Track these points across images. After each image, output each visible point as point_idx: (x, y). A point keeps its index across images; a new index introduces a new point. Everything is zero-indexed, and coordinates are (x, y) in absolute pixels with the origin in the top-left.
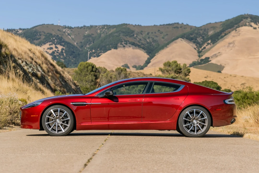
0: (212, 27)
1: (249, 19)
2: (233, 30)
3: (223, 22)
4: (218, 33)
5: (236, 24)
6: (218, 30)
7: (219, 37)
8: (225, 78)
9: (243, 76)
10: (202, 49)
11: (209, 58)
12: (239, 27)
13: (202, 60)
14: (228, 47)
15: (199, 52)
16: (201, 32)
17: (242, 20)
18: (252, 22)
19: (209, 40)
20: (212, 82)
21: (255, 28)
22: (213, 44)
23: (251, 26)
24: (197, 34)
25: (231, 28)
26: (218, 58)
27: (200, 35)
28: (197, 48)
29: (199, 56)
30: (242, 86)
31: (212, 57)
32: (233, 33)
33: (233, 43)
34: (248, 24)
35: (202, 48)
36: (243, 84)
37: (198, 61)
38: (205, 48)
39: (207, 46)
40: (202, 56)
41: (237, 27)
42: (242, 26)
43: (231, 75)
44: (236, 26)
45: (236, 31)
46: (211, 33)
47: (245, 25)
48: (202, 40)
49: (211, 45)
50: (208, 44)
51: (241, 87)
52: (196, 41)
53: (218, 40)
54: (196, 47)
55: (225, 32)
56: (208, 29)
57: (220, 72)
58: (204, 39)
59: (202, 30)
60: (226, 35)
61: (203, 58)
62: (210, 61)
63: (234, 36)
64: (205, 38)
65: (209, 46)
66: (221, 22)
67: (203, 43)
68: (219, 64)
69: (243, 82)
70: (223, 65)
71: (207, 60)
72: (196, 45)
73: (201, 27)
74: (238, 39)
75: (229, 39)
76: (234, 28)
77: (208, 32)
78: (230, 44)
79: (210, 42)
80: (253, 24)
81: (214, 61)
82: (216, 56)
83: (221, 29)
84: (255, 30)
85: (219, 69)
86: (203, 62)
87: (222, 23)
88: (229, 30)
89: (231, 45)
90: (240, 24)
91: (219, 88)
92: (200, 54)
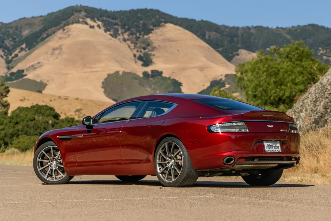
0: (27, 24)
1: (83, 13)
2: (59, 29)
3: (44, 16)
4: (37, 33)
5: (64, 20)
6: (37, 29)
7: (39, 40)
8: (51, 101)
9: (77, 99)
10: (13, 58)
11: (23, 71)
12: (68, 24)
13: (12, 74)
14: (52, 54)
15: (8, 62)
16: (11, 31)
17: (73, 14)
18: (87, 17)
19: (22, 44)
20: (47, 106)
21: (92, 27)
22: (29, 49)
23: (87, 24)
24: (4, 34)
25: (56, 26)
26: (38, 72)
27: (9, 36)
28: (4, 55)
29: (8, 68)
30: (77, 113)
31: (28, 70)
32: (59, 33)
33: (60, 48)
34: (81, 20)
35: (13, 55)
36: (78, 111)
37: (6, 76)
38: (16, 55)
39: (19, 52)
40: (13, 67)
41: (65, 25)
42: (73, 23)
43: (60, 97)
44: (64, 22)
45: (64, 30)
46: (26, 33)
47: (78, 22)
48: (12, 43)
49: (26, 51)
50: (22, 49)
52: (4, 44)
53: (37, 43)
54: (2, 53)
55: (47, 32)
56: (21, 27)
58: (15, 42)
59: (11, 28)
60: (48, 36)
61: (14, 70)
62: (26, 75)
63: (60, 38)
64: (17, 40)
65: (23, 53)
66: (41, 16)
67: (15, 48)
68: (38, 80)
69: (79, 107)
70: (45, 82)
71: (21, 73)
72: (3, 51)
73: (11, 23)
74: (67, 42)
75: (53, 43)
76: (61, 25)
77: (21, 32)
78: (54, 49)
79: (24, 46)
80: (89, 20)
81: (30, 76)
82: (33, 67)
83: (41, 27)
84: (92, 30)
85: (39, 87)
86: (13, 77)
87: (42, 18)
88: (54, 28)
89: (57, 52)
90: (70, 20)
91: (56, 116)
92: (10, 65)
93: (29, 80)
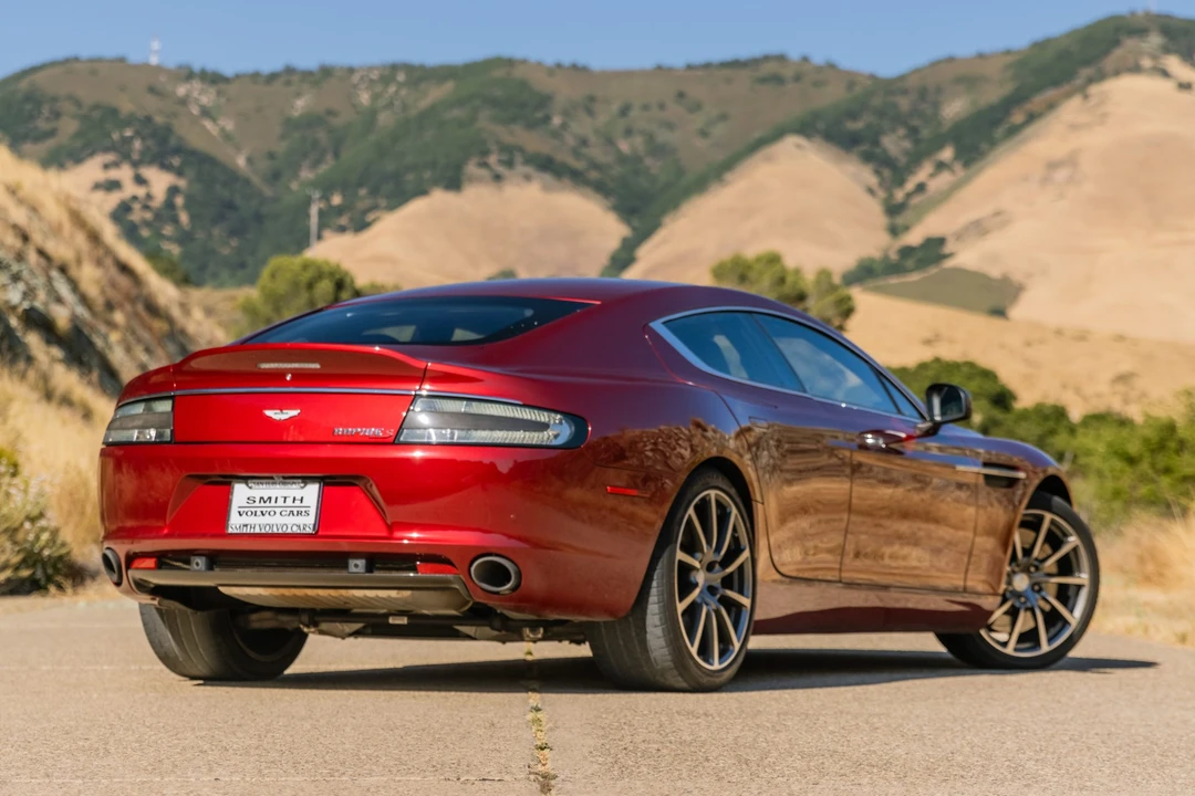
0: (959, 80)
1: (1155, 40)
2: (1068, 95)
3: (1019, 52)
4: (992, 108)
5: (1087, 62)
6: (992, 95)
7: (999, 132)
8: (1028, 344)
9: (1120, 338)
10: (909, 195)
11: (941, 241)
12: (1101, 77)
13: (907, 252)
14: (1045, 181)
15: (893, 210)
16: (904, 103)
17: (1116, 43)
18: (1167, 50)
19: (941, 147)
20: (971, 365)
21: (1185, 86)
22: (967, 164)
23: (1165, 74)
24: (881, 113)
25: (1056, 83)
26: (994, 243)
27: (898, 119)
28: (881, 184)
29: (894, 231)
30: (1120, 388)
31: (959, 236)
32: (1071, 110)
33: (1071, 161)
34: (1147, 63)
35: (910, 185)
36: (1123, 379)
37: (886, 258)
38: (921, 188)
39: (932, 176)
40: (907, 228)
41: (1091, 81)
42: (1117, 73)
43: (1059, 332)
44: (1085, 72)
45: (1086, 97)
46: (955, 108)
47: (1136, 69)
48: (907, 144)
49: (953, 172)
50: (941, 166)
51: (1115, 393)
52: (878, 151)
53: (993, 143)
54: (873, 180)
55: (1028, 106)
56: (939, 90)
57: (999, 312)
58: (917, 142)
59: (905, 92)
60: (1032, 118)
61: (914, 238)
62: (950, 255)
63: (1074, 127)
64: (925, 133)
65: (945, 178)
66: (1008, 52)
67: (915, 160)
68: (995, 272)
69: (1125, 367)
70: (1017, 277)
71: (933, 250)
72: (877, 172)
73: (902, 78)
74: (1095, 140)
75: (1048, 140)
76: (1078, 82)
77: (936, 105)
78: (1053, 166)
79: (947, 154)
80: (1173, 63)
81: (966, 257)
82: (979, 229)
83: (1008, 89)
84: (1185, 96)
85: (996, 298)
86: (910, 263)
87: (1009, 59)
88: (1050, 94)
89: (1061, 175)
90: (1109, 62)
91: (1002, 399)
92: (900, 220)
93: (961, 272)
